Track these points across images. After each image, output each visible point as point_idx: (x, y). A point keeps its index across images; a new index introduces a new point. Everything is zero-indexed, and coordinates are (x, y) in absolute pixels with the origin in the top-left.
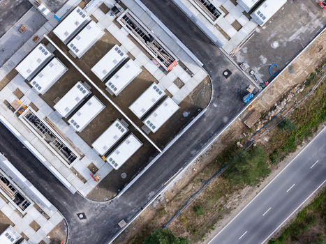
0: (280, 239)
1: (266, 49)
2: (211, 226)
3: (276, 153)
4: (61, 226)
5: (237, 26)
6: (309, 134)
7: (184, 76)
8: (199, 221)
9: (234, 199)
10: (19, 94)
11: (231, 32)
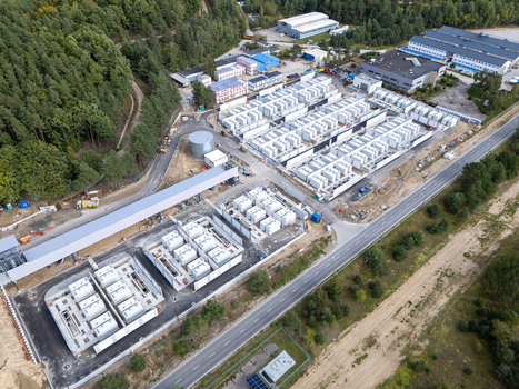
0: (277, 324)
1: (271, 243)
2: (240, 315)
3: (275, 286)
4: (162, 303)
5: (259, 235)
6: (291, 279)
7: (234, 249)
8: (234, 312)
9: (253, 303)
10: (160, 251)
11: (257, 236)
